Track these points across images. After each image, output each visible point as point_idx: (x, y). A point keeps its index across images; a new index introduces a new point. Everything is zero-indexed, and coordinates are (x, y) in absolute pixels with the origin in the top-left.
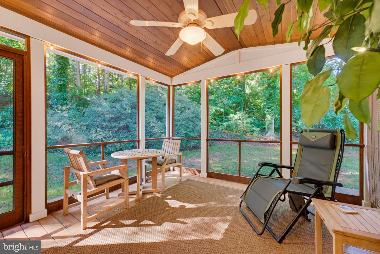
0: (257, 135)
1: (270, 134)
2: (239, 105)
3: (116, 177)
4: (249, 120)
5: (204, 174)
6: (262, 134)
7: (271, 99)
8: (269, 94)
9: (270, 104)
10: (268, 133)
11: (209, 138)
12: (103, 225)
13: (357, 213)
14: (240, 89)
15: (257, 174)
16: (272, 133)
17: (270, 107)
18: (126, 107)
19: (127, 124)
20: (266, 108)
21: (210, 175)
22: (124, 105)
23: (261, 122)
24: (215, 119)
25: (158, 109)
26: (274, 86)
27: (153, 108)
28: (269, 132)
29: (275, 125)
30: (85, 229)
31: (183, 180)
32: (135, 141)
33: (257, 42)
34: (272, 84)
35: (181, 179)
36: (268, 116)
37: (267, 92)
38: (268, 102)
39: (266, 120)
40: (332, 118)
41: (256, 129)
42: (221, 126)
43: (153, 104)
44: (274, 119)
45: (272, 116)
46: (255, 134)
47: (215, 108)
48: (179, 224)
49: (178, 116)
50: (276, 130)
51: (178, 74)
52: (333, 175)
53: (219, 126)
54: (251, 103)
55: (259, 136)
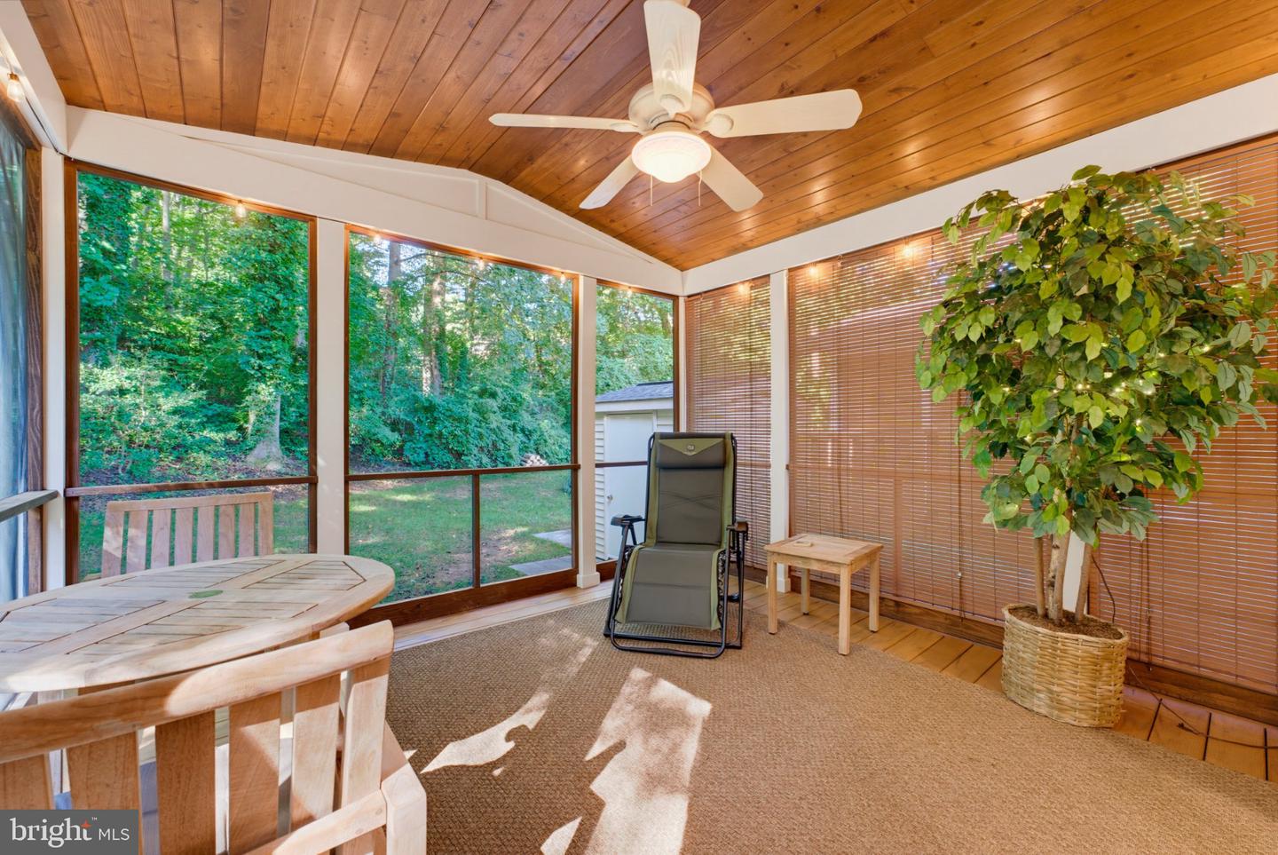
0: (210, 459)
1: (264, 454)
6: (230, 456)
7: (275, 324)
8: (271, 304)
9: (269, 342)
10: (256, 452)
16: (274, 450)
17: (270, 354)
20: (254, 356)
26: (286, 279)
28: (260, 446)
29: (281, 420)
34: (282, 274)
36: (258, 385)
38: (263, 335)
39: (248, 400)
41: (217, 434)
44: (279, 400)
45: (277, 387)
46: (200, 457)
50: (287, 437)
55: (221, 462)
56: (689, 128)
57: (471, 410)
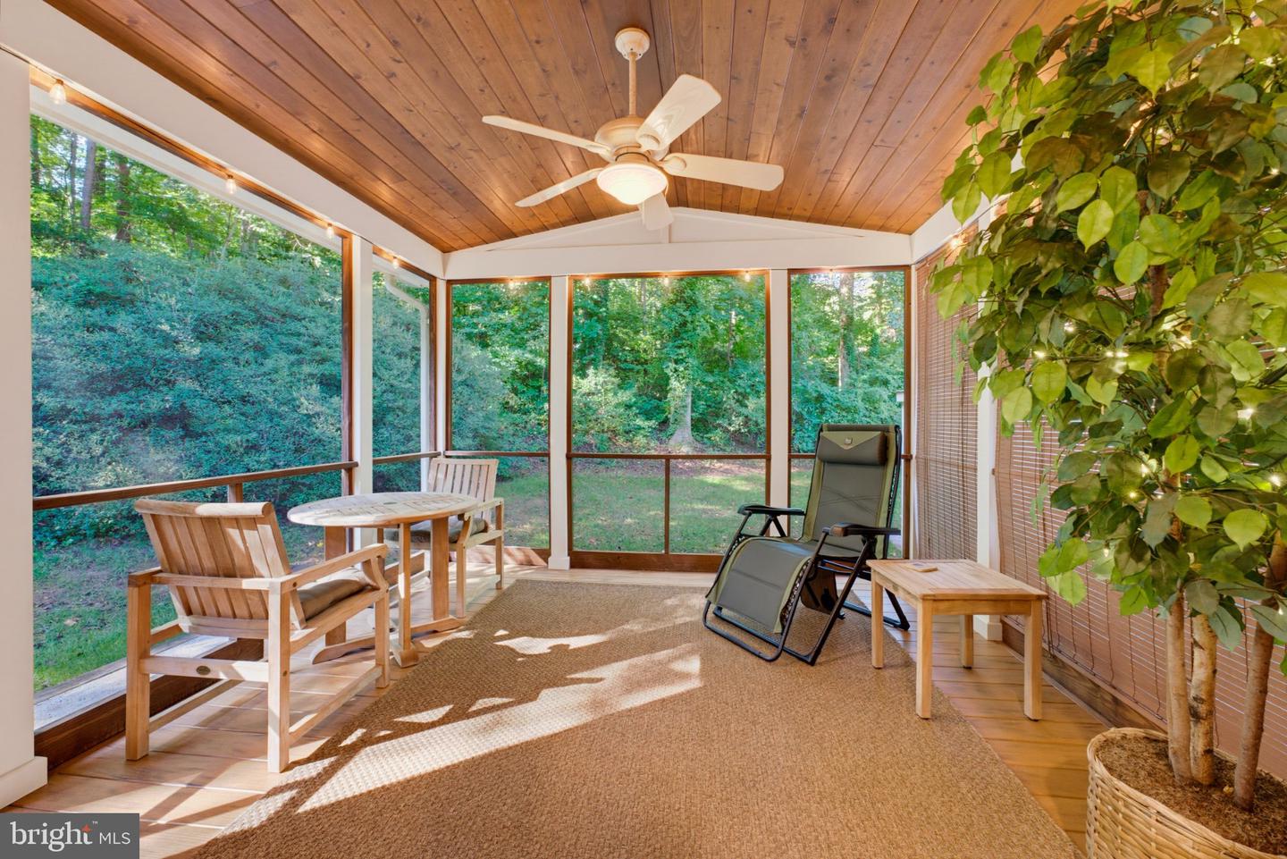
0: (644, 441)
1: (679, 439)
2: (590, 347)
3: (355, 588)
4: (626, 396)
5: (560, 558)
6: (658, 439)
7: (685, 336)
8: (681, 319)
9: (682, 351)
10: (674, 437)
11: (574, 451)
12: (348, 741)
13: (935, 570)
14: (595, 297)
15: (740, 535)
16: (686, 435)
17: (682, 360)
18: (174, 333)
19: (182, 405)
20: (670, 361)
21: (579, 560)
22: (161, 324)
23: (655, 402)
24: (515, 391)
25: (322, 349)
26: (691, 299)
27: (294, 341)
28: (677, 432)
29: (693, 411)
30: (287, 767)
31: (505, 586)
32: (338, 468)
33: (719, 202)
34: (688, 292)
35: (500, 582)
36: (674, 383)
37: (673, 315)
38: (676, 344)
39: (669, 396)
40: (815, 395)
41: (646, 423)
42: (533, 415)
43: (294, 326)
44: (690, 394)
45: (687, 384)
46: (640, 440)
47: (517, 352)
48: (582, 685)
49: (406, 377)
50: (698, 425)
51: (471, 246)
52: (884, 515)
53: (526, 412)
54: (623, 343)
55: (652, 445)
56: (648, 160)
57: (859, 399)
